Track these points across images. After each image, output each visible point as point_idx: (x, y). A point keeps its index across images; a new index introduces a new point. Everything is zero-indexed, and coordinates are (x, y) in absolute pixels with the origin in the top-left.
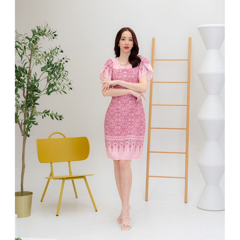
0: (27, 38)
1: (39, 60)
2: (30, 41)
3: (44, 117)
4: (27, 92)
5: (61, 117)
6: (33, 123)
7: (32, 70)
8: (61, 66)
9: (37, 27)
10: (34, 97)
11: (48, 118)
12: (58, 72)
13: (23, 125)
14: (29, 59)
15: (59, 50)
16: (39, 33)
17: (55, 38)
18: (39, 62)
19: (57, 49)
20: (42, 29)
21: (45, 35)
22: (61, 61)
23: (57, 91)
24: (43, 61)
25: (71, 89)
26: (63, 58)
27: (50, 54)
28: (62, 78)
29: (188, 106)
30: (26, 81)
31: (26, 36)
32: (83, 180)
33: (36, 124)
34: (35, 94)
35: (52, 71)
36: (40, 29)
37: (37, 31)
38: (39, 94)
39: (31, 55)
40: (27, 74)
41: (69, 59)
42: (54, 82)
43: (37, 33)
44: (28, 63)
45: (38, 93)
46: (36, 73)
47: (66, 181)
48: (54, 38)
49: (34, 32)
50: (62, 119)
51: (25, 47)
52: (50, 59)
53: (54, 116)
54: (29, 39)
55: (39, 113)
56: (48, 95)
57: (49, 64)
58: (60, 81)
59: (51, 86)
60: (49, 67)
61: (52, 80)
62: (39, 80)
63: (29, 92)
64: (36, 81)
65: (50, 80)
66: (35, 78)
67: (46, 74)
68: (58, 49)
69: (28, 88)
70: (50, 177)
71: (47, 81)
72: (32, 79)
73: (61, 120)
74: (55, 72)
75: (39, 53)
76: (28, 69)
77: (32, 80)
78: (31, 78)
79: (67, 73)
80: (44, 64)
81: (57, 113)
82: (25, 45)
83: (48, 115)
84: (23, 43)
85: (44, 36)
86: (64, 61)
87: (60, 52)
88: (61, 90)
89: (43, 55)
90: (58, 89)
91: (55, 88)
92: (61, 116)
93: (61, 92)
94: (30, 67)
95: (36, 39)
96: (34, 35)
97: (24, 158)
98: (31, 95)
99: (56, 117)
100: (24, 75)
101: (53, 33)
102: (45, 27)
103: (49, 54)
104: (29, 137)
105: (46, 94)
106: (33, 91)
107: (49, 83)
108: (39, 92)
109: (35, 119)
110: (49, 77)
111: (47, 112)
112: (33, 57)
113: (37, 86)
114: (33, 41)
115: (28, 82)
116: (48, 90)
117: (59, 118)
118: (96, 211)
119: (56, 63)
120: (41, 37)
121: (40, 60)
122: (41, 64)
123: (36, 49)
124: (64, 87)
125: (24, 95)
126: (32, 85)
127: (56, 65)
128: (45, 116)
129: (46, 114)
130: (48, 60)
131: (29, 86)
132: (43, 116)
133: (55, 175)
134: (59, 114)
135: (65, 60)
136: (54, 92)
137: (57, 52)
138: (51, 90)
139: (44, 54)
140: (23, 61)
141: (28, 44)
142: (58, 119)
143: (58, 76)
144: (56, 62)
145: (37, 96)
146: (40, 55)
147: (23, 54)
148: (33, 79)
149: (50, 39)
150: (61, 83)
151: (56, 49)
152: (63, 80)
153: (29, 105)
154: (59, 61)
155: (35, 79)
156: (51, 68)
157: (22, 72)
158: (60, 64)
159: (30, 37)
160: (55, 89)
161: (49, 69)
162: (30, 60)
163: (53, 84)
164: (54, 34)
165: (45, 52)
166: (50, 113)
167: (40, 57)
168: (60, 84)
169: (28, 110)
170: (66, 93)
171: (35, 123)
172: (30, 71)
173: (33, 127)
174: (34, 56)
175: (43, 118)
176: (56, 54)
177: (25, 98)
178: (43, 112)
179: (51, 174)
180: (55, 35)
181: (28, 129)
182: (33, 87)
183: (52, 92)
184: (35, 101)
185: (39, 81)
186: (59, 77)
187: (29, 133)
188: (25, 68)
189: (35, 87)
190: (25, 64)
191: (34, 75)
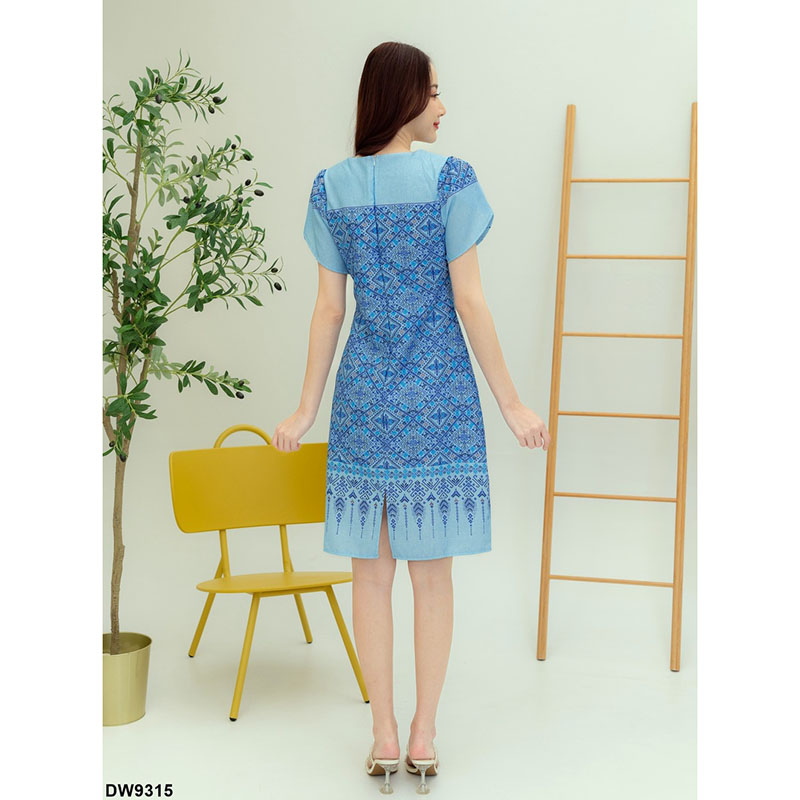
0: (117, 110)
1: (170, 188)
3: (186, 385)
4: (126, 299)
6: (140, 410)
10: (150, 318)
14: (129, 185)
15: (239, 153)
16: (155, 93)
17: (216, 110)
18: (172, 193)
19: (230, 148)
20: (171, 78)
21: (184, 98)
22: (241, 193)
23: (227, 297)
24: (186, 191)
25: (278, 287)
26: (248, 183)
28: (246, 249)
29: (686, 338)
31: (115, 103)
34: (149, 308)
36: (158, 81)
39: (136, 171)
40: (122, 238)
41: (267, 185)
42: (217, 264)
43: (150, 93)
44: (127, 199)
46: (156, 232)
48: (212, 111)
50: (243, 392)
51: (110, 143)
53: (217, 385)
54: (122, 113)
56: (196, 310)
57: (195, 204)
59: (206, 279)
60: (192, 214)
62: (162, 258)
63: (131, 301)
64: (151, 262)
67: (190, 239)
68: (233, 147)
69: (125, 287)
71: (196, 260)
73: (242, 397)
78: (139, 249)
81: (227, 373)
83: (200, 378)
85: (180, 104)
86: (249, 192)
87: (241, 158)
88: (241, 290)
89: (186, 170)
91: (222, 283)
92: (241, 384)
93: (241, 299)
94: (133, 215)
96: (140, 99)
97: (120, 523)
99: (224, 386)
100: (109, 242)
101: (211, 92)
102: (179, 72)
104: (123, 459)
105: (191, 306)
106: (142, 299)
108: (164, 301)
109: (147, 396)
110: (202, 248)
111: (194, 368)
116: (194, 295)
117: (234, 392)
119: (223, 199)
120: (167, 109)
121: (176, 187)
123: (153, 149)
124: (251, 283)
125: (115, 308)
128: (187, 381)
129: (190, 376)
132: (180, 383)
134: (236, 375)
135: (254, 187)
136: (218, 300)
137: (229, 158)
138: (204, 293)
139: (189, 164)
142: (230, 394)
144: (224, 196)
145: (158, 314)
149: (200, 115)
150: (244, 268)
151: (225, 149)
152: (249, 258)
153: (133, 347)
154: (232, 192)
156: (201, 217)
158: (238, 203)
159: (129, 107)
160: (222, 290)
161: (193, 221)
162: (133, 191)
163: (210, 273)
164: (214, 95)
166: (204, 372)
167: (173, 177)
168: (238, 272)
169: (130, 360)
170: (258, 303)
172: (135, 228)
174: (152, 171)
175: (180, 390)
176: (228, 164)
177: (119, 320)
178: (183, 369)
179: (222, 569)
180: (217, 101)
183: (206, 300)
184: (152, 330)
185: (164, 262)
186: (234, 250)
188: (114, 218)
189: (147, 285)
190: (113, 203)
191: (149, 238)
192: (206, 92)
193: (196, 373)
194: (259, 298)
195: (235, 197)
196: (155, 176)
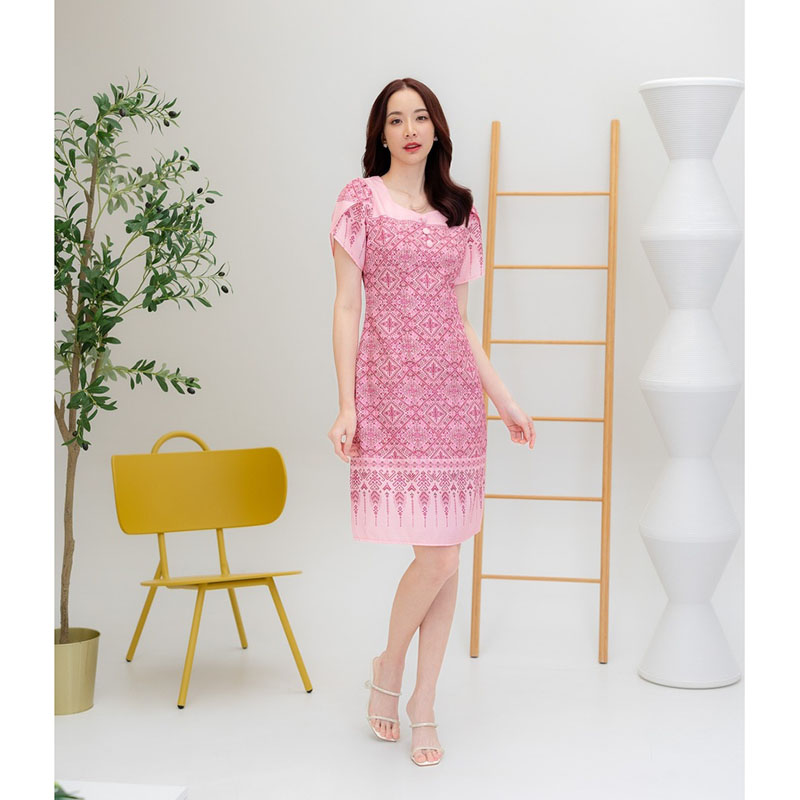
0: (79, 122)
1: (118, 197)
2: (88, 135)
3: (138, 382)
4: (81, 301)
5: (191, 382)
6: (101, 402)
7: (96, 230)
8: (193, 217)
9: (113, 87)
10: (103, 318)
11: (149, 385)
12: (181, 236)
13: (67, 411)
14: (86, 192)
15: (186, 164)
16: (118, 107)
17: (171, 123)
18: (120, 202)
19: (178, 159)
20: (130, 94)
21: (140, 113)
22: (193, 200)
23: (178, 298)
24: (132, 200)
25: (225, 290)
26: (200, 191)
27: (156, 177)
28: (196, 254)
29: (609, 344)
30: (76, 264)
31: (76, 116)
32: (264, 588)
33: (111, 407)
34: (105, 308)
35: (163, 232)
36: (121, 96)
37: (112, 101)
38: (120, 307)
39: (93, 180)
40: (80, 242)
41: (218, 193)
42: (169, 267)
43: (111, 107)
44: (85, 207)
45: (115, 306)
46: (108, 238)
47: (209, 593)
48: (167, 124)
49: (102, 104)
50: (194, 389)
51: (72, 153)
52: (155, 192)
53: (168, 382)
54: (85, 126)
55: (120, 370)
56: (150, 310)
57: (153, 208)
58: (190, 266)
59: (158, 281)
60: (151, 218)
61: (163, 261)
62: (119, 260)
63: (86, 302)
64: (109, 264)
65: (156, 261)
66: (105, 256)
67: (144, 242)
68: (182, 158)
69: (83, 288)
70: (156, 582)
71: (147, 264)
72: (97, 259)
73: (193, 392)
74: (173, 237)
75: (119, 172)
76: (82, 228)
77: (96, 263)
78: (93, 254)
79: (210, 238)
80: (135, 210)
81: (178, 370)
82: (72, 147)
83: (150, 376)
84: (67, 140)
85: (136, 117)
86: (200, 200)
87: (188, 169)
88: (191, 293)
89: (132, 181)
90: (183, 290)
91: (173, 287)
92: (192, 380)
93: (192, 300)
94: (89, 220)
95: (110, 128)
96: (102, 113)
97: (71, 517)
98: (92, 313)
99: (174, 383)
100: (70, 246)
101: (167, 106)
102: (138, 88)
103: (151, 175)
104: (86, 448)
105: (144, 307)
106: (99, 299)
107: (152, 273)
108: (120, 300)
109: (106, 389)
110: (153, 253)
111: (145, 368)
112: (101, 185)
113: (112, 283)
114: (100, 135)
115: (84, 268)
116: (149, 295)
117: (185, 388)
118: (309, 692)
119: (175, 207)
120: (125, 122)
121: (123, 196)
122: (126, 210)
123: (109, 159)
124: (201, 285)
125: (69, 310)
126: (96, 280)
127: (175, 212)
128: (139, 379)
129: (141, 374)
130: (150, 197)
131: (87, 281)
132: (132, 381)
133: (175, 572)
134: (186, 374)
135: (205, 195)
136: (169, 303)
137: (177, 169)
138: (159, 293)
139: (134, 175)
140: (66, 199)
141: (82, 144)
142: (181, 391)
143: (183, 250)
144: (176, 204)
145: (112, 314)
146: (121, 179)
147: (67, 176)
148: (99, 258)
149: (156, 128)
150: (193, 271)
151: (173, 160)
152: (197, 263)
153: (88, 346)
154: (184, 200)
155: (107, 259)
156: (158, 222)
157: (62, 234)
158: (189, 210)
159: (91, 120)
160: (172, 292)
161: (151, 226)
162: (90, 198)
163: (164, 275)
164: (169, 110)
165: (139, 171)
166: (156, 370)
167: (121, 187)
168: (187, 275)
169: (83, 359)
170: (208, 305)
171: (107, 402)
172: (90, 233)
173: (100, 419)
174: (103, 181)
175: (133, 386)
176: (176, 174)
177: (73, 322)
178: (135, 368)
179: (161, 572)
180: (172, 115)
181: (85, 424)
182: (100, 286)
183: (161, 300)
184: (105, 329)
185: (121, 264)
186: (186, 253)
187: (86, 436)
188: (74, 223)
189: (105, 285)
190: (74, 209)
191: (102, 244)
192: (161, 106)
193: (147, 371)
194: (208, 299)
195: (187, 205)
196: (104, 186)
